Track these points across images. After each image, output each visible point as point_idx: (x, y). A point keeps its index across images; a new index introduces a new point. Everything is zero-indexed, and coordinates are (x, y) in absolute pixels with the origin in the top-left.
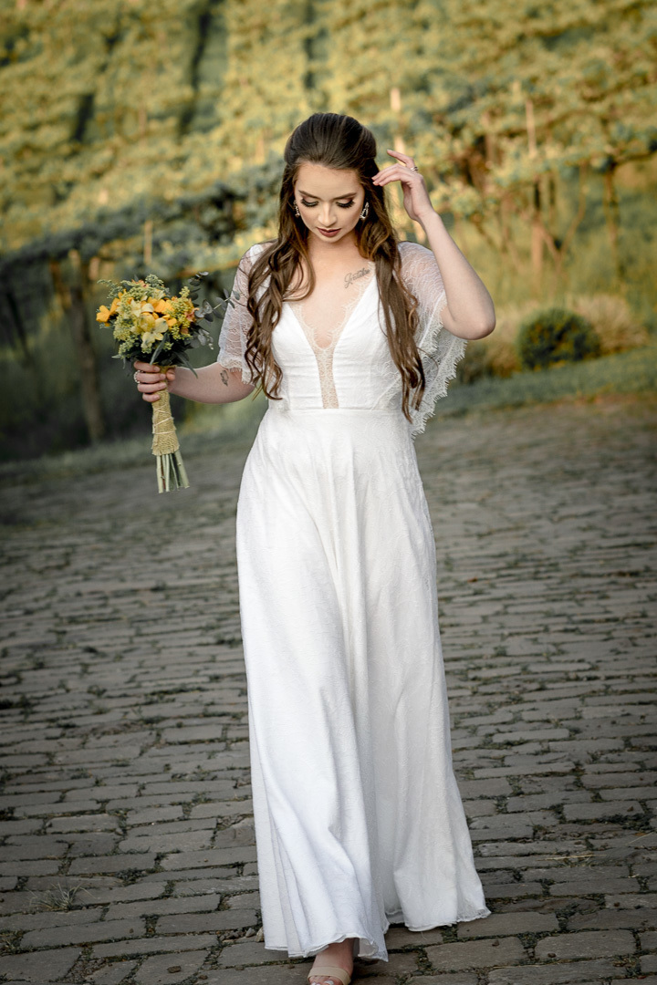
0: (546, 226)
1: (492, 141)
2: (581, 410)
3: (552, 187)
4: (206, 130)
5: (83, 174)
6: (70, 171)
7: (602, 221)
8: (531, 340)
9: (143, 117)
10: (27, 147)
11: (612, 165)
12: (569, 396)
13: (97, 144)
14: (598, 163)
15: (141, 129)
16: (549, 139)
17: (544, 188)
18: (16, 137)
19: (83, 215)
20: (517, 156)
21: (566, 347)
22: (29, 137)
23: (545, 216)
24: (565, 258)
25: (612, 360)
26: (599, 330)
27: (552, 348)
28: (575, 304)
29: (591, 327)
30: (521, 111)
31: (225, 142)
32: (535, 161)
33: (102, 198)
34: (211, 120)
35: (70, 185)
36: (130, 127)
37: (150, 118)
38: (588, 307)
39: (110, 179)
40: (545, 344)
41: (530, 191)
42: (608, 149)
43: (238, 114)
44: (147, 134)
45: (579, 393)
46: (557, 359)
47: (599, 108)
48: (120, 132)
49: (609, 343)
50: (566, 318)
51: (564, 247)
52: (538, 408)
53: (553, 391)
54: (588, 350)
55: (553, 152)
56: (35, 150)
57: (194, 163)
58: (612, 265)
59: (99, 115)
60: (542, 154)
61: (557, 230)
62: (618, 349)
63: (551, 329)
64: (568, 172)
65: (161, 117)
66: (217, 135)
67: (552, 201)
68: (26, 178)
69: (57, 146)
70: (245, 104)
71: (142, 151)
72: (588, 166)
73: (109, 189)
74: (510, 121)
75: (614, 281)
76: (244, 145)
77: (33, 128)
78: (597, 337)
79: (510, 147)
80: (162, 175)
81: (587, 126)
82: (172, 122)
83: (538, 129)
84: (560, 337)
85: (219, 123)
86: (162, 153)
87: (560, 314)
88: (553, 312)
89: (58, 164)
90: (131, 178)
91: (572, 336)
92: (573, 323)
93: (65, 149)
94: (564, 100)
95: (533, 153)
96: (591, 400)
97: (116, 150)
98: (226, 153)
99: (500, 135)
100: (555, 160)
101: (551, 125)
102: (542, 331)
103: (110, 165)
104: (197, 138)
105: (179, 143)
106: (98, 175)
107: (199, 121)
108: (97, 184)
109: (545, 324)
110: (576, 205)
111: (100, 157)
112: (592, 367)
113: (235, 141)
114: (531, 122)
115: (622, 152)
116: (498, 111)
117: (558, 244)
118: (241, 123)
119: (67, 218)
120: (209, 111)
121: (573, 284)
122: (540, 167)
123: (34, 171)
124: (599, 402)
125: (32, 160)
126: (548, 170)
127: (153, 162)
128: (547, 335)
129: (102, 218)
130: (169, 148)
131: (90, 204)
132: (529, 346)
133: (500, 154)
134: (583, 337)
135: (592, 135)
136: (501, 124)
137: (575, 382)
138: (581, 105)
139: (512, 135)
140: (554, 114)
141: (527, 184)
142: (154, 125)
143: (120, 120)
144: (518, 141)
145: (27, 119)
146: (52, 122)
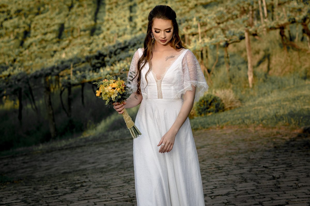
0: (205, 65)
1: (187, 37)
2: (219, 132)
3: (207, 52)
4: (98, 34)
5: (59, 48)
6: (55, 47)
7: (223, 63)
8: (200, 105)
9: (79, 30)
10: (43, 40)
11: (227, 44)
12: (214, 126)
13: (64, 39)
14: (222, 44)
15: (78, 34)
16: (206, 36)
17: (204, 52)
18: (39, 37)
19: (57, 61)
20: (195, 41)
21: (212, 108)
22: (43, 37)
23: (205, 61)
24: (212, 76)
25: (229, 112)
26: (224, 102)
27: (208, 108)
28: (215, 92)
29: (221, 101)
30: (197, 27)
31: (104, 38)
32: (201, 43)
33: (64, 56)
34: (100, 32)
35: (55, 52)
36: (76, 34)
37: (81, 31)
38: (220, 94)
39: (67, 50)
40: (206, 107)
41: (200, 53)
42: (226, 39)
43: (108, 29)
44: (80, 36)
45: (218, 125)
46: (209, 112)
47: (221, 25)
48: (72, 35)
49: (227, 106)
50: (212, 97)
51: (211, 73)
52: (203, 131)
53: (209, 124)
54: (220, 109)
55: (207, 40)
56: (46, 41)
57: (94, 45)
58: (228, 78)
59: (65, 30)
60: (204, 41)
61: (209, 66)
62: (230, 108)
63: (207, 101)
64: (212, 47)
65: (85, 31)
66: (101, 36)
67: (207, 57)
68: (42, 50)
69: (52, 39)
70: (110, 26)
71: (79, 41)
72: (219, 44)
73: (66, 53)
74: (193, 30)
75: (228, 84)
76: (110, 39)
77: (45, 34)
78: (223, 104)
79: (193, 39)
80: (83, 48)
81: (218, 32)
82: (88, 32)
83: (202, 33)
84: (210, 104)
85: (102, 32)
86: (84, 41)
87: (211, 96)
88: (208, 95)
89: (52, 45)
90: (73, 49)
91: (214, 104)
92: (215, 99)
93: (55, 41)
94: (210, 23)
95: (200, 41)
96: (222, 128)
97: (70, 41)
98: (104, 41)
99: (189, 35)
100: (208, 43)
101: (206, 31)
102: (204, 102)
103: (68, 45)
104: (96, 37)
105: (90, 39)
106: (64, 49)
107: (97, 32)
108: (64, 51)
109: (205, 100)
110: (215, 58)
111: (64, 43)
112: (221, 115)
113: (107, 38)
114: (200, 31)
115: (230, 40)
116: (189, 27)
117: (209, 71)
118: (109, 32)
119: (51, 62)
120: (100, 29)
121: (214, 85)
122: (203, 45)
123: (44, 48)
124: (225, 128)
125: (44, 44)
126: (206, 46)
127: (81, 44)
128: (205, 104)
129: (62, 62)
130: (87, 40)
131: (60, 58)
132: (199, 107)
133: (189, 41)
134: (219, 104)
135: (220, 34)
136: (189, 31)
137: (216, 121)
138: (216, 25)
139: (193, 35)
140: (207, 28)
141: (199, 51)
142: (82, 33)
143: (72, 31)
144: (195, 36)
145: (43, 31)
146: (50, 32)
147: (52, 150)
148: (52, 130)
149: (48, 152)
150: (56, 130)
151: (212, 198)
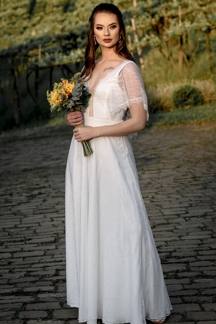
0: (184, 51)
1: (166, 19)
2: (196, 128)
3: (187, 36)
4: (72, 11)
5: (29, 25)
6: (25, 23)
7: (204, 49)
8: (177, 97)
9: (51, 6)
10: (13, 15)
11: (209, 30)
12: (191, 121)
13: (36, 15)
14: (204, 29)
15: (50, 10)
16: (187, 20)
17: (184, 37)
18: (9, 11)
19: (26, 39)
20: (175, 25)
21: (190, 100)
22: (13, 12)
23: (184, 47)
24: (191, 63)
25: (208, 106)
26: (203, 94)
27: (185, 100)
28: (194, 83)
29: (200, 92)
30: (176, 9)
31: (78, 15)
32: (181, 27)
33: (33, 33)
34: (74, 8)
35: (25, 28)
36: (48, 10)
37: (54, 6)
38: (199, 85)
39: (37, 27)
40: (183, 99)
41: (179, 38)
42: (208, 24)
43: (83, 6)
44: (52, 12)
45: (195, 121)
46: (187, 105)
47: (204, 8)
48: (44, 11)
49: (207, 99)
50: (191, 89)
51: (191, 60)
52: (179, 126)
53: (186, 119)
54: (199, 101)
55: (187, 24)
56: (16, 16)
57: (66, 22)
58: (208, 67)
59: (37, 5)
60: (184, 24)
61: (189, 52)
62: (210, 101)
63: (185, 93)
64: (193, 32)
65: (57, 6)
66: (75, 13)
67: (187, 42)
68: (11, 26)
69: (23, 15)
70: (85, 3)
71: (51, 17)
72: (201, 30)
73: (36, 30)
74: (173, 12)
75: (209, 73)
76: (83, 17)
77: (16, 8)
78: (202, 96)
79: (172, 22)
80: (55, 26)
81: (200, 15)
82: (61, 8)
83: (182, 15)
84: (188, 96)
85: (76, 9)
86: (56, 18)
87: (189, 87)
88: (186, 86)
89: (22, 21)
90: (45, 27)
91: (193, 96)
92: (194, 91)
93: (25, 16)
94: (192, 5)
95: (181, 24)
96: (200, 124)
97: (42, 18)
98: (77, 19)
99: (169, 17)
100: (189, 28)
101: (187, 14)
102: (182, 94)
103: (39, 22)
104: (69, 14)
105: (62, 15)
106: (34, 25)
107: (71, 8)
108: (34, 28)
109: (183, 91)
110: (195, 44)
111: (36, 19)
112: (200, 108)
113: (81, 15)
114: (180, 13)
115: (213, 25)
116: (169, 8)
117: (188, 58)
118: (83, 9)
119: (20, 40)
120: (73, 5)
121: (194, 74)
122: (183, 30)
123: (14, 23)
124: (203, 124)
125: (14, 19)
126: (186, 31)
127: (53, 21)
128: (183, 95)
129: (32, 41)
130: (59, 17)
131: (30, 35)
132: (176, 99)
133: (169, 24)
134: (197, 96)
135: (202, 18)
136: (169, 13)
137: (194, 115)
138: (198, 7)
139: (173, 17)
140: (188, 10)
141: (179, 36)
142: (55, 9)
143: (45, 7)
144: (175, 19)
145: (14, 6)
146: (21, 7)
147: (15, 140)
148: (16, 116)
149: (10, 141)
150: (21, 116)
151: (186, 220)
